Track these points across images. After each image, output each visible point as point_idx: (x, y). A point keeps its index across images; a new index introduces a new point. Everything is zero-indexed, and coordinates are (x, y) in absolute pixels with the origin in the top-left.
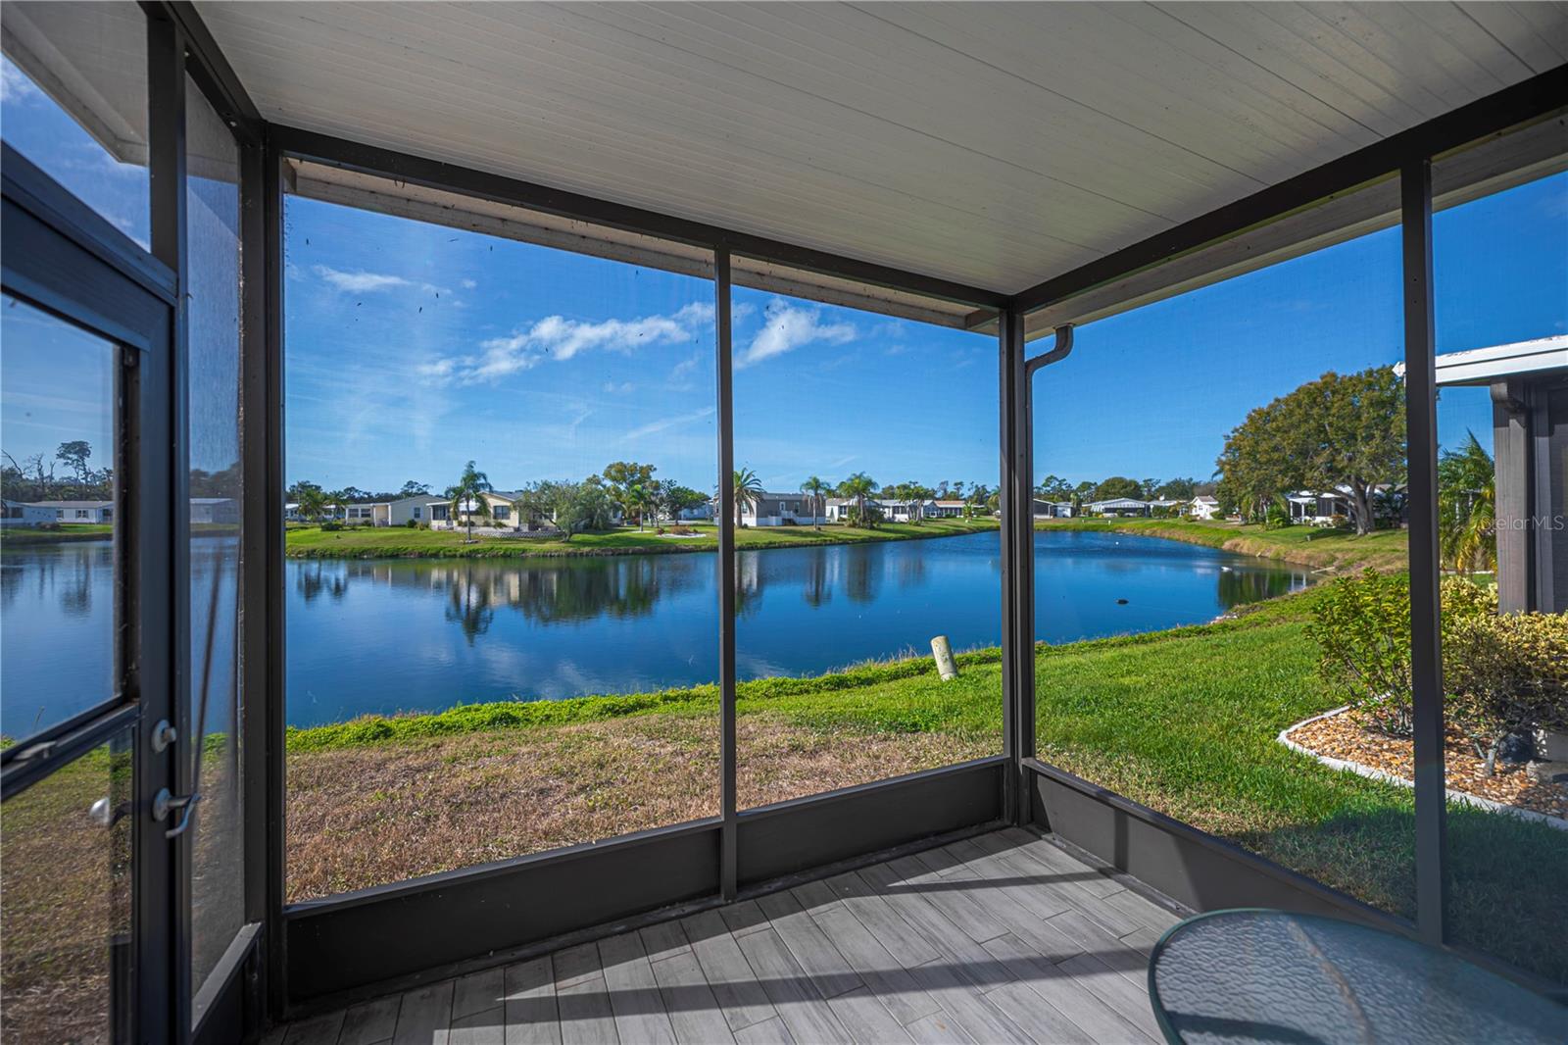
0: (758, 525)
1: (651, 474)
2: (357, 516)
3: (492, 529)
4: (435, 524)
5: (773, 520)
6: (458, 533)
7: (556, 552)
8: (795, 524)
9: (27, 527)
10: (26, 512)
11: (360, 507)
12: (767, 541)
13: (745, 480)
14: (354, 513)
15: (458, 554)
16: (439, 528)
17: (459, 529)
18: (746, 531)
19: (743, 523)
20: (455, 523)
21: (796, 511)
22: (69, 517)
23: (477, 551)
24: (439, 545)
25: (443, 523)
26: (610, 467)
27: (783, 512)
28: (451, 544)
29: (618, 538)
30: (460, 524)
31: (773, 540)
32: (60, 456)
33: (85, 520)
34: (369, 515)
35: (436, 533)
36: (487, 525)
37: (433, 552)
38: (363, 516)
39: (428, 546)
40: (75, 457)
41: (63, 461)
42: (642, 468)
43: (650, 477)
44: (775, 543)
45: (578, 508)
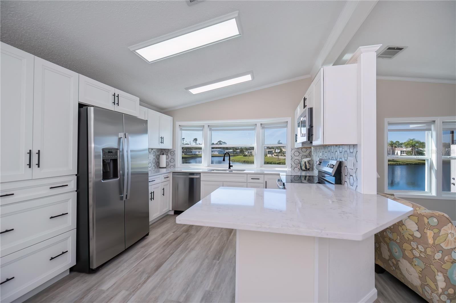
2: (249, 153)
3: (283, 157)
4: (268, 155)
6: (275, 158)
9: (192, 155)
10: (193, 152)
11: (250, 151)
14: (248, 153)
15: (276, 163)
16: (270, 156)
17: (275, 157)
20: (273, 155)
22: (197, 153)
23: (281, 162)
24: (272, 161)
25: (270, 155)
28: (274, 161)
30: (275, 155)
32: (193, 141)
33: (199, 153)
34: (251, 153)
35: (269, 158)
36: (282, 156)
37: (270, 162)
38: (250, 153)
39: (269, 161)
40: (195, 141)
41: (194, 142)
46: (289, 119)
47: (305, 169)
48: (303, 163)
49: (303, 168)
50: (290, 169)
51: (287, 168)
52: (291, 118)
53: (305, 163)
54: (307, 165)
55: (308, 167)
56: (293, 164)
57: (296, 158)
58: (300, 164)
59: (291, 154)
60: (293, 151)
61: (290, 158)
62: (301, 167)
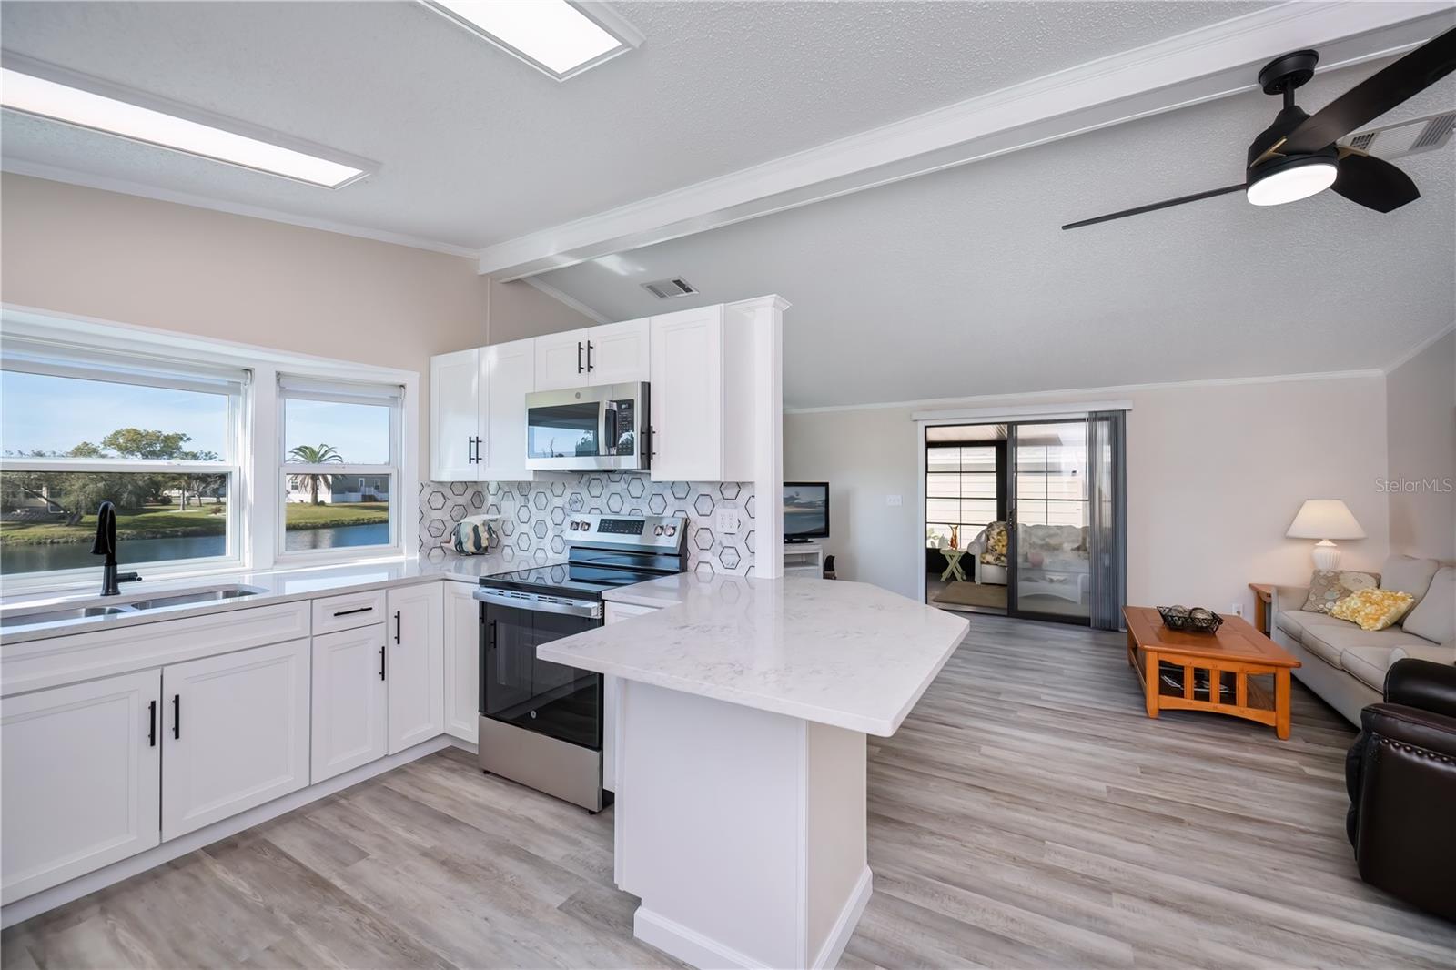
0: (333, 502)
1: (181, 444)
5: (355, 497)
7: (63, 537)
8: (376, 500)
12: (354, 518)
13: (323, 455)
18: (323, 508)
19: (319, 501)
21: (377, 487)
26: (117, 434)
27: (363, 488)
29: (154, 519)
31: (361, 517)
42: (167, 438)
43: (179, 448)
44: (363, 520)
45: (101, 485)
46: (411, 379)
47: (474, 550)
48: (467, 531)
49: (469, 546)
50: (417, 557)
51: (401, 553)
52: (417, 375)
53: (476, 529)
54: (484, 535)
55: (484, 543)
56: (426, 536)
57: (437, 514)
58: (457, 532)
59: (420, 501)
60: (427, 491)
61: (417, 516)
62: (459, 543)
